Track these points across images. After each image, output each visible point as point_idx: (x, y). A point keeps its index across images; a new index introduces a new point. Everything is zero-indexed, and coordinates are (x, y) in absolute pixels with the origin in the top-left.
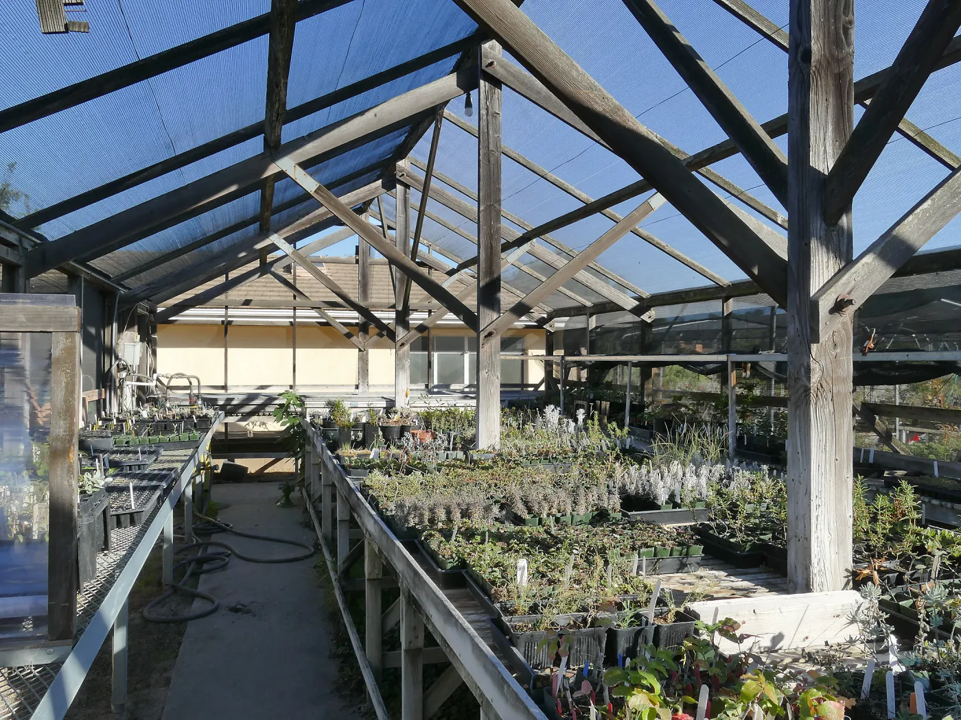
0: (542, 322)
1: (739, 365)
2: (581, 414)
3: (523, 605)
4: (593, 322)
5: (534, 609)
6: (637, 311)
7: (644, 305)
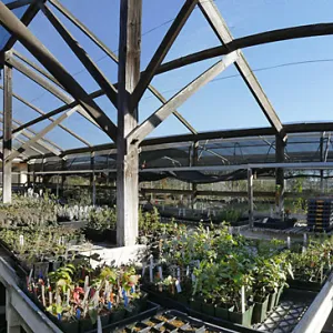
0: (26, 161)
1: (97, 174)
2: (41, 191)
3: (22, 251)
4: (45, 160)
5: (26, 252)
6: (61, 156)
7: (63, 154)
